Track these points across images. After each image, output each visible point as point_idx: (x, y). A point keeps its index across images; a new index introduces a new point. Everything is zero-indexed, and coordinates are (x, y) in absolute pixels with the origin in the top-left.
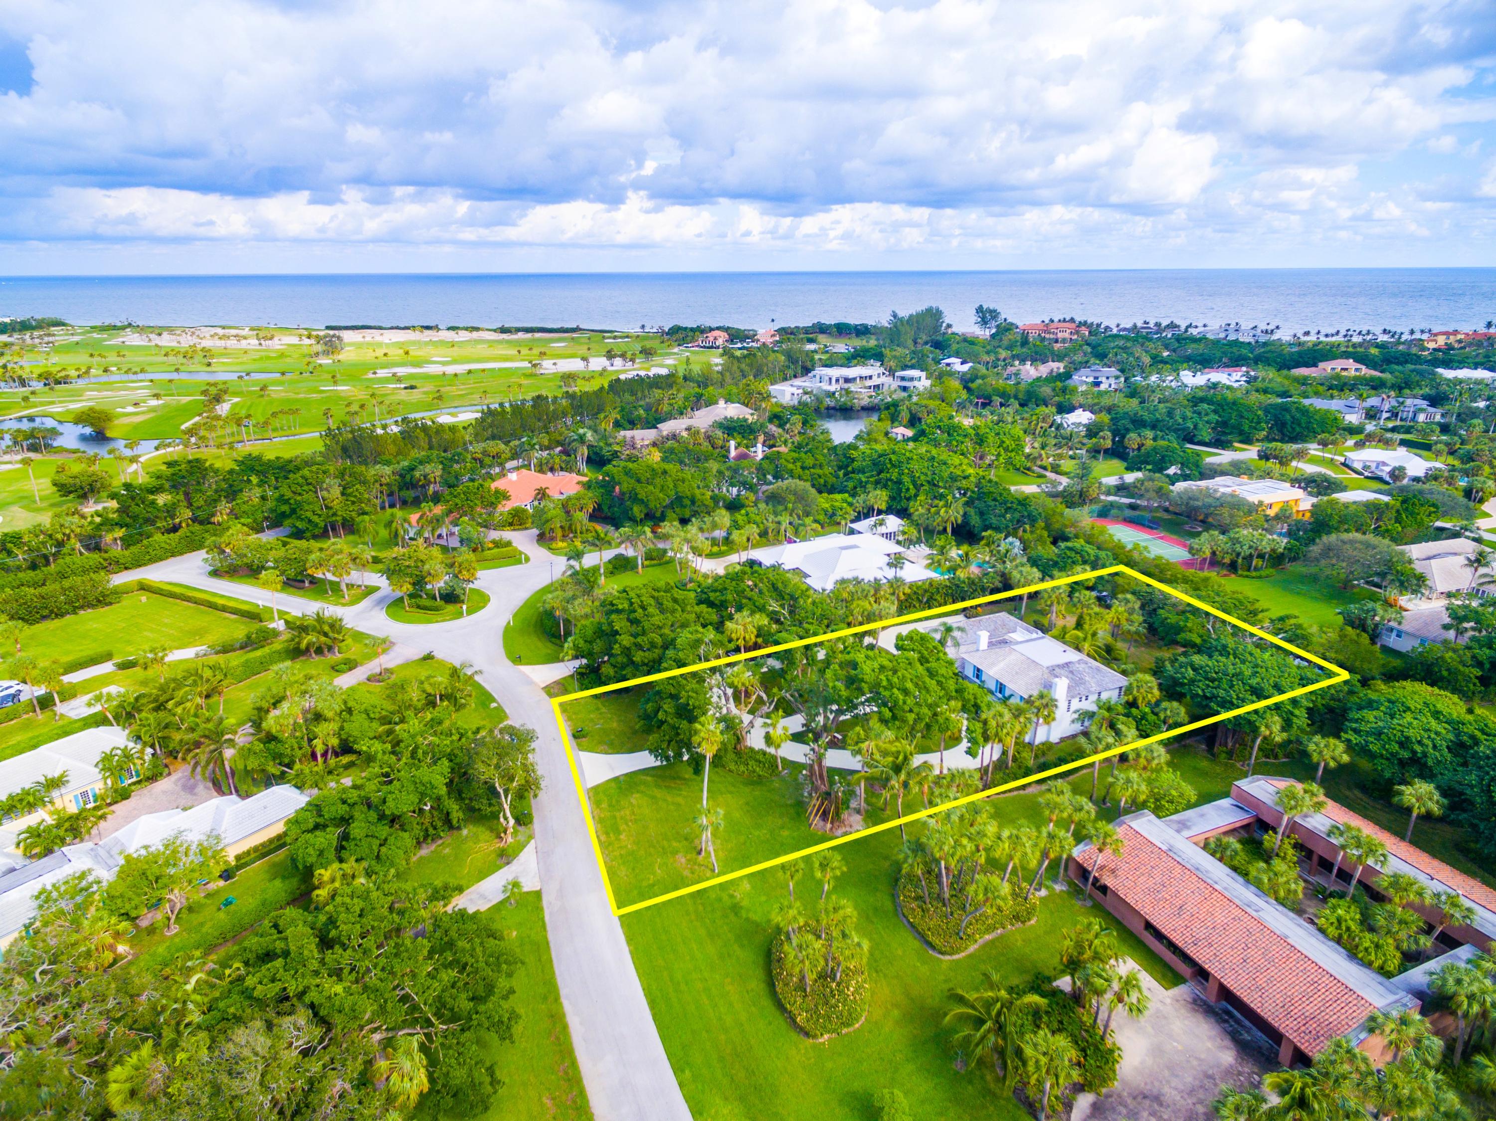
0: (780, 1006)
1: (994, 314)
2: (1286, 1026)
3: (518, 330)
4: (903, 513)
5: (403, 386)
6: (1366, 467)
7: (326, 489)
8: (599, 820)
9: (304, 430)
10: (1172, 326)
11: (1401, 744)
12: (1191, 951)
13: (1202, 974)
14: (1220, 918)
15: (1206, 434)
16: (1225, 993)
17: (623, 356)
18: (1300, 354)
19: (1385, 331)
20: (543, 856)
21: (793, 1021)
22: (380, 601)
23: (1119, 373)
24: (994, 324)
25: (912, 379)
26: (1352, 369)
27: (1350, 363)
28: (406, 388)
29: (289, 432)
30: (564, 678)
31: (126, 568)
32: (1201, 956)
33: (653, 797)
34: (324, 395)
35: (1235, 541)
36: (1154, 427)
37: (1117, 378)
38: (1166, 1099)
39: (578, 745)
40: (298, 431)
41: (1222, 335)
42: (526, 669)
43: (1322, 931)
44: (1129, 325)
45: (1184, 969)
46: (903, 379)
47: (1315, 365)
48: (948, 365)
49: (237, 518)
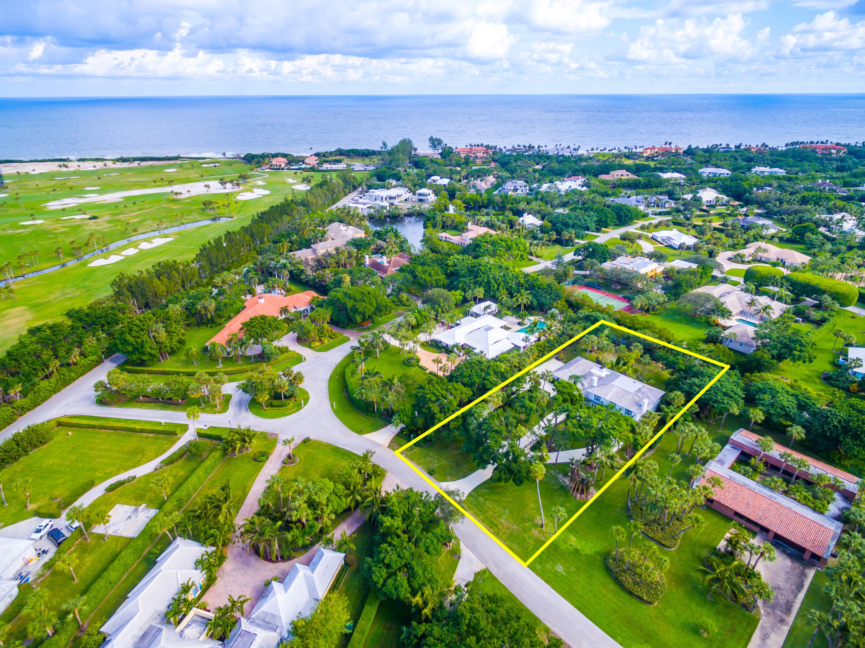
0: (631, 593)
1: (439, 142)
2: (807, 545)
3: (135, 160)
4: (494, 299)
5: (87, 216)
6: (663, 240)
7: (155, 331)
8: (483, 522)
9: (45, 265)
10: (531, 147)
11: (781, 409)
12: (760, 522)
13: (765, 530)
14: (765, 506)
15: (593, 226)
16: (777, 536)
17: (231, 182)
18: (601, 166)
19: (626, 148)
20: (473, 549)
21: (641, 599)
22: (240, 404)
23: (526, 184)
24: (439, 147)
25: (423, 195)
26: (625, 175)
27: (624, 172)
28: (90, 219)
29: (35, 268)
30: (394, 438)
31: (29, 410)
32: (764, 523)
33: (496, 501)
34: (29, 230)
35: (649, 299)
36: (573, 227)
37: (525, 186)
38: (781, 587)
39: (436, 479)
40: (40, 267)
41: (556, 152)
42: (369, 436)
43: (799, 502)
44: (510, 147)
45: (756, 529)
46: (420, 195)
47: (608, 173)
48: (434, 181)
49: (85, 357)
